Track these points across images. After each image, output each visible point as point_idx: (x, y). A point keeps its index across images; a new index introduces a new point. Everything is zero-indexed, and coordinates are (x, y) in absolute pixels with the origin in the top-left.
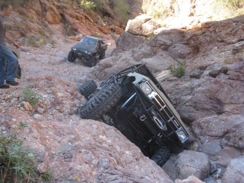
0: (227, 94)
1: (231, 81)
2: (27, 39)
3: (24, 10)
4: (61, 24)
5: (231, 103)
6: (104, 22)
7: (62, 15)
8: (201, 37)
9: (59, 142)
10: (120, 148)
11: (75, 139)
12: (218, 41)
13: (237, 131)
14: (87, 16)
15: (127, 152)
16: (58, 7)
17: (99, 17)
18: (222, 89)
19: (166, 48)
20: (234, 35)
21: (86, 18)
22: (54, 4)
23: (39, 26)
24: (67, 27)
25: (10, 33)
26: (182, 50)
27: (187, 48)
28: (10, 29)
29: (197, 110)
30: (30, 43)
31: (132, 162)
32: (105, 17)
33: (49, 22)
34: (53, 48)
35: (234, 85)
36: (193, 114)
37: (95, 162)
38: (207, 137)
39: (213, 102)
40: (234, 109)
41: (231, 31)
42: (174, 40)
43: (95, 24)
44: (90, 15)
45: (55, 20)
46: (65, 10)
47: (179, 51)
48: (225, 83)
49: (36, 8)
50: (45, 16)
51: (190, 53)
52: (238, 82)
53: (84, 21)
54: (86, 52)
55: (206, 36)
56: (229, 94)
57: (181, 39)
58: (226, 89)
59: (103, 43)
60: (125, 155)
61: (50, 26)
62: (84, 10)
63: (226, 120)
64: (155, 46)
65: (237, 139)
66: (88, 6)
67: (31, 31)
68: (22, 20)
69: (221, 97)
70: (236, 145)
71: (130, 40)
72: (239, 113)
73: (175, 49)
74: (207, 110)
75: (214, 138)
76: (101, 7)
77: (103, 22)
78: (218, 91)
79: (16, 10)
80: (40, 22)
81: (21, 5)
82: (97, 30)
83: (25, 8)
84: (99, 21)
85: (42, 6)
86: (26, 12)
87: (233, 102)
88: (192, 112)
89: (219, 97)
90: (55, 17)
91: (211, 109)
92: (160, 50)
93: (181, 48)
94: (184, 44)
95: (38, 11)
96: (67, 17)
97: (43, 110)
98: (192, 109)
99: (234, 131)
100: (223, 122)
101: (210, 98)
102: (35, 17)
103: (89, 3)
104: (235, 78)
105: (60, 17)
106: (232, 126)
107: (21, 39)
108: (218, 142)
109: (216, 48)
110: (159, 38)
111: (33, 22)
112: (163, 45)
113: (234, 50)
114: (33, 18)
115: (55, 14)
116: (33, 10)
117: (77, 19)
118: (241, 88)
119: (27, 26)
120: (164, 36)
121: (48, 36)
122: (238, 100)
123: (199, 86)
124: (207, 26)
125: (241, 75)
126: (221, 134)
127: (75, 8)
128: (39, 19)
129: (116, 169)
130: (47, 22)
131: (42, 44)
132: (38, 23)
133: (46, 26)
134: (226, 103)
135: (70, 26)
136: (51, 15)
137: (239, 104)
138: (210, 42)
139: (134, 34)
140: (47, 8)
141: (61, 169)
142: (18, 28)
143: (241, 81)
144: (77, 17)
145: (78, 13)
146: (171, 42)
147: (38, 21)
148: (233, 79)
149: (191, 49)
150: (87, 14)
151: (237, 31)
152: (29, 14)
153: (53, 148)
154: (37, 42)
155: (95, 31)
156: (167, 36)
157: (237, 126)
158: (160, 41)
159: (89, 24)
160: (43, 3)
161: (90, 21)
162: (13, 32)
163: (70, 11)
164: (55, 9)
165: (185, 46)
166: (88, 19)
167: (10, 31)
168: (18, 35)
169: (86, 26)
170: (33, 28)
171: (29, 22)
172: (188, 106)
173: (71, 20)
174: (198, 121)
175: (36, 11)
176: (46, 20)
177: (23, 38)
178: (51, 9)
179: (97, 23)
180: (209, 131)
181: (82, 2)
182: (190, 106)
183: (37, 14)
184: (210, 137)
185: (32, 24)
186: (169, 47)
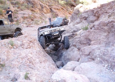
0: (93, 36)
1: (95, 30)
2: (34, 22)
3: (33, 9)
4: (51, 13)
5: (94, 40)
6: (72, 9)
7: (51, 9)
8: (100, 12)
9: (14, 56)
10: (35, 58)
11: (19, 55)
12: (105, 13)
13: (93, 52)
14: (63, 8)
15: (37, 60)
16: (49, 6)
17: (69, 7)
18: (91, 34)
19: (86, 19)
20: (111, 9)
21: (62, 9)
22: (47, 5)
23: (40, 15)
24: (53, 14)
25: (27, 20)
26: (92, 19)
27: (95, 18)
28: (27, 18)
29: (81, 44)
30: (35, 23)
31: (38, 63)
32: (72, 7)
33: (45, 13)
34: (46, 24)
35: (96, 32)
36: (80, 46)
37: (21, 62)
38: (84, 55)
39: (87, 40)
40: (95, 42)
41: (110, 7)
42: (89, 15)
43: (67, 11)
44: (64, 7)
45: (47, 12)
46: (52, 6)
47: (91, 20)
48: (92, 31)
49: (38, 7)
50: (43, 10)
51: (96, 20)
52: (98, 30)
53: (61, 10)
54: (57, 25)
55: (101, 11)
56: (94, 36)
57: (93, 13)
58: (92, 34)
59: (66, 20)
60: (36, 61)
61: (45, 15)
62: (61, 5)
63: (90, 48)
64: (81, 19)
65: (92, 55)
66: (63, 3)
67: (36, 18)
68: (32, 13)
69: (90, 37)
70: (92, 58)
71: (75, 17)
72: (96, 44)
73: (90, 19)
74: (85, 44)
75: (86, 56)
76: (69, 3)
77: (70, 10)
78: (89, 35)
79: (30, 9)
80: (41, 13)
81: (32, 7)
82: (68, 14)
83: (34, 8)
84: (69, 9)
85: (41, 6)
86: (34, 10)
87: (95, 39)
88: (80, 45)
89: (89, 38)
90: (47, 10)
91: (86, 43)
92: (83, 20)
93: (92, 18)
94: (93, 16)
95: (40, 8)
96: (53, 9)
97: (16, 47)
98: (79, 44)
99: (92, 52)
100: (89, 49)
101: (86, 39)
102: (39, 11)
103: (63, 1)
104: (97, 29)
105: (50, 10)
106: (91, 50)
107: (31, 22)
108: (87, 57)
109: (104, 16)
110: (83, 15)
111: (37, 14)
112: (84, 17)
113: (109, 16)
114: (37, 12)
115: (47, 9)
116: (38, 8)
117: (58, 10)
118: (99, 33)
119: (34, 16)
120: (85, 13)
121: (44, 19)
122: (97, 38)
123: (82, 34)
124: (102, 6)
125: (99, 27)
126: (88, 54)
127: (57, 5)
128: (40, 12)
129: (26, 64)
130: (44, 13)
131: (41, 23)
132: (40, 14)
133: (43, 15)
134: (92, 40)
135: (54, 13)
136: (45, 9)
137: (98, 40)
138: (102, 13)
139: (76, 14)
140: (43, 7)
141: (9, 63)
142: (30, 17)
143: (99, 30)
144: (58, 9)
145: (58, 7)
146: (88, 16)
147: (40, 13)
148: (96, 29)
149: (96, 18)
150: (63, 7)
151: (112, 7)
152: (36, 11)
153: (11, 58)
154: (38, 23)
155: (67, 14)
156: (86, 13)
157: (93, 50)
158: (83, 16)
159: (64, 11)
160: (42, 5)
161: (64, 10)
162: (28, 19)
163: (54, 7)
164: (47, 7)
165: (94, 17)
166: (63, 9)
167: (27, 19)
168: (30, 20)
169: (62, 12)
170: (37, 16)
171: (35, 14)
172: (78, 43)
173: (55, 11)
174: (81, 49)
175: (39, 9)
176: (43, 12)
177: (32, 21)
178: (45, 7)
179: (68, 10)
180: (85, 53)
181: (60, 2)
182: (79, 43)
183: (39, 10)
184: (85, 56)
185: (36, 15)
186: (87, 18)
